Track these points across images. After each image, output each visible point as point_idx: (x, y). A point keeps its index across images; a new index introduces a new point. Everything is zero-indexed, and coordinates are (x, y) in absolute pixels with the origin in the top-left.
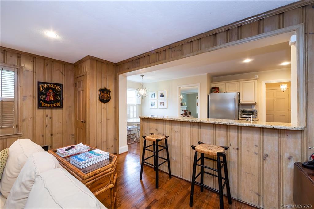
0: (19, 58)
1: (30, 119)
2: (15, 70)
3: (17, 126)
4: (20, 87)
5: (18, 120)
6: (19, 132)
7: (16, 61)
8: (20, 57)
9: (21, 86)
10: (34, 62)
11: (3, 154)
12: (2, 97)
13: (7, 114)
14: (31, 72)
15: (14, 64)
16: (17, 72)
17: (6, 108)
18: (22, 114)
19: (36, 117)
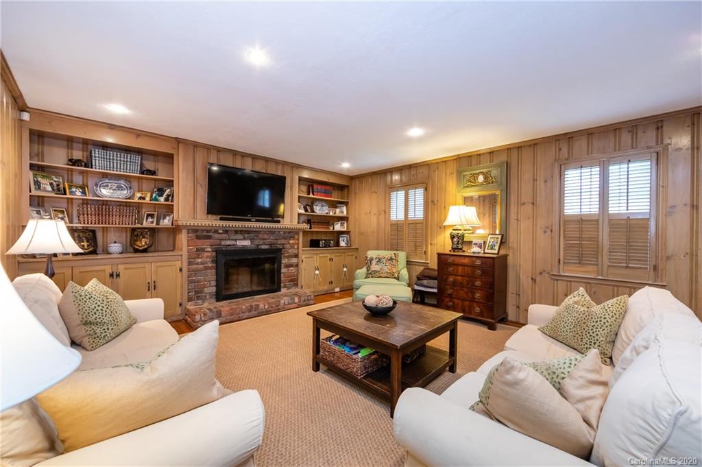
0: (660, 130)
1: (684, 256)
2: (651, 157)
3: (655, 268)
4: (661, 188)
5: (657, 257)
6: (659, 279)
7: (655, 138)
8: (662, 127)
9: (663, 187)
10: (694, 124)
11: (618, 303)
12: (629, 211)
13: (636, 242)
14: (687, 149)
15: (650, 144)
16: (655, 158)
17: (635, 231)
18: (665, 245)
19: (699, 254)
